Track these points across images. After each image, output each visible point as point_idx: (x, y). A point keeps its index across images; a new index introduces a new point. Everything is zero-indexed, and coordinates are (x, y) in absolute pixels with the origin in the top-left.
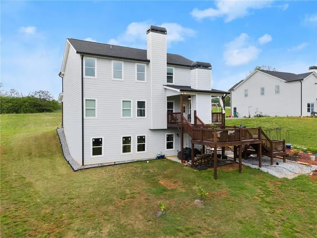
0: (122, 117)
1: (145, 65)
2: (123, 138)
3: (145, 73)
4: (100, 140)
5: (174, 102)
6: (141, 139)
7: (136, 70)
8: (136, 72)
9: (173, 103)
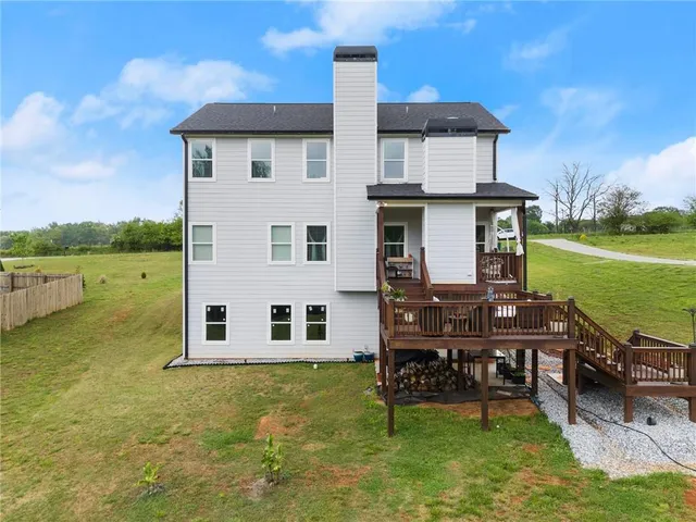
0: (269, 261)
1: (328, 142)
2: (273, 307)
3: (328, 161)
4: (222, 309)
5: (405, 224)
6: (316, 312)
7: (305, 155)
8: (305, 160)
9: (403, 227)
